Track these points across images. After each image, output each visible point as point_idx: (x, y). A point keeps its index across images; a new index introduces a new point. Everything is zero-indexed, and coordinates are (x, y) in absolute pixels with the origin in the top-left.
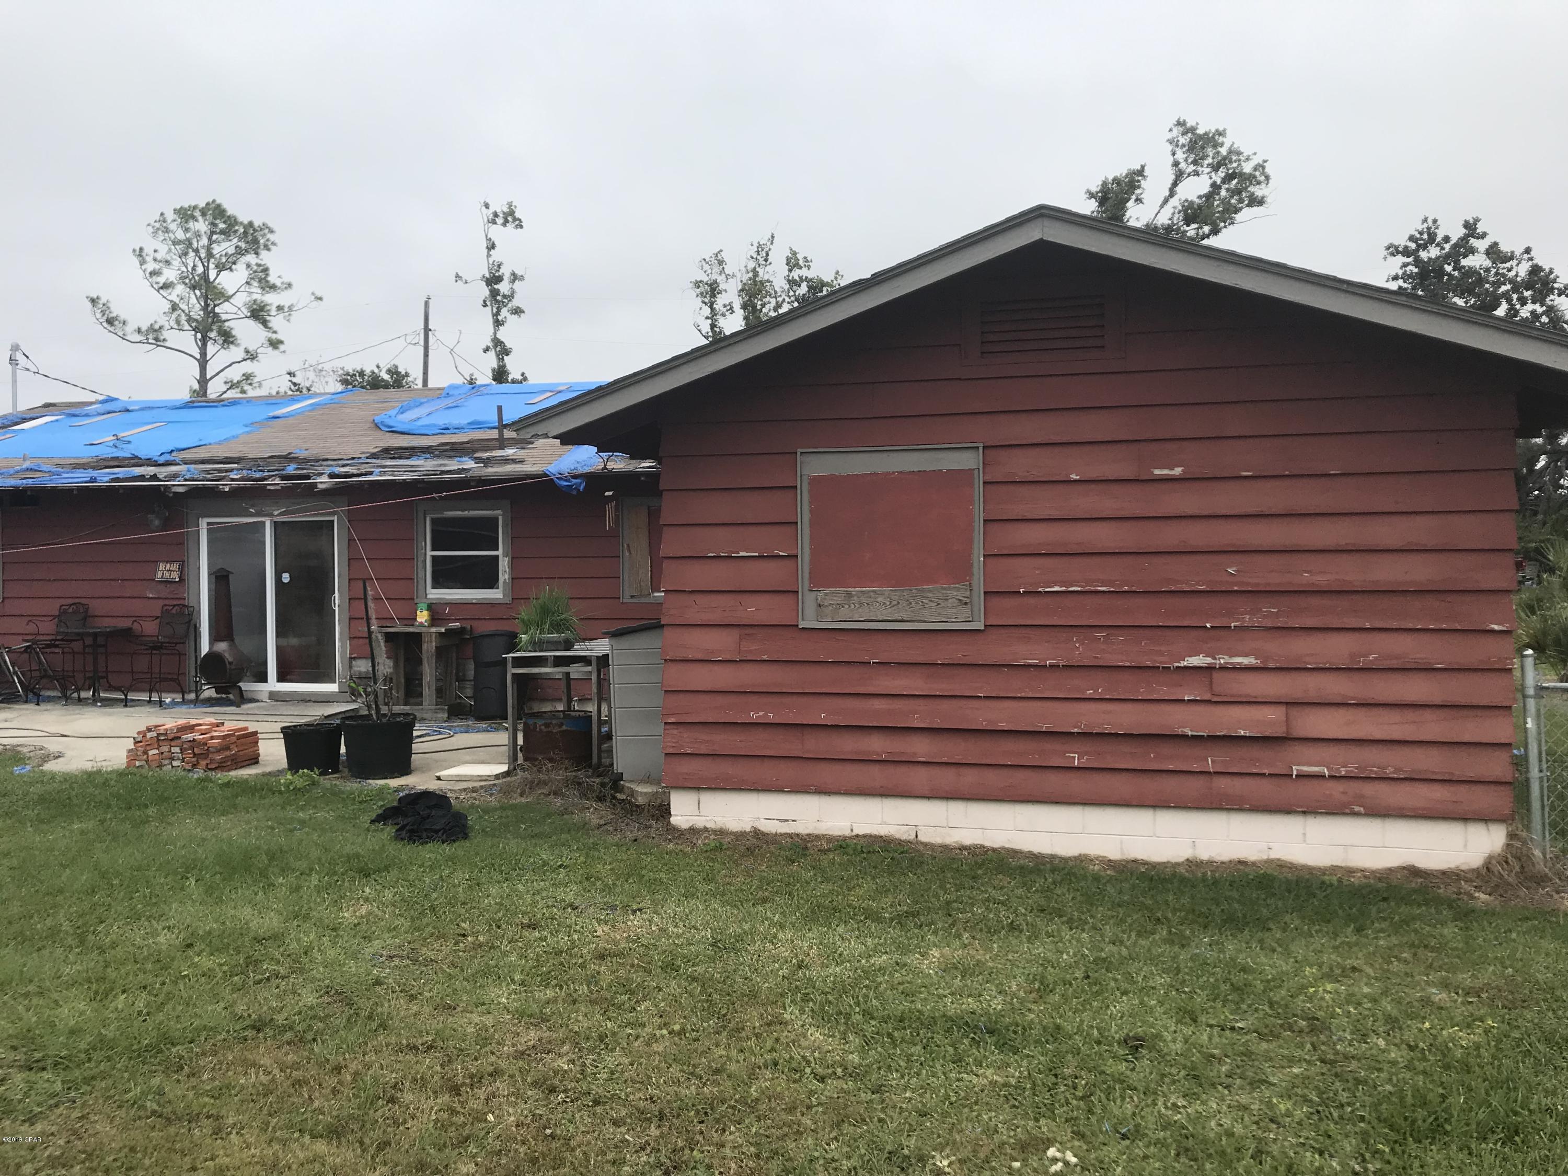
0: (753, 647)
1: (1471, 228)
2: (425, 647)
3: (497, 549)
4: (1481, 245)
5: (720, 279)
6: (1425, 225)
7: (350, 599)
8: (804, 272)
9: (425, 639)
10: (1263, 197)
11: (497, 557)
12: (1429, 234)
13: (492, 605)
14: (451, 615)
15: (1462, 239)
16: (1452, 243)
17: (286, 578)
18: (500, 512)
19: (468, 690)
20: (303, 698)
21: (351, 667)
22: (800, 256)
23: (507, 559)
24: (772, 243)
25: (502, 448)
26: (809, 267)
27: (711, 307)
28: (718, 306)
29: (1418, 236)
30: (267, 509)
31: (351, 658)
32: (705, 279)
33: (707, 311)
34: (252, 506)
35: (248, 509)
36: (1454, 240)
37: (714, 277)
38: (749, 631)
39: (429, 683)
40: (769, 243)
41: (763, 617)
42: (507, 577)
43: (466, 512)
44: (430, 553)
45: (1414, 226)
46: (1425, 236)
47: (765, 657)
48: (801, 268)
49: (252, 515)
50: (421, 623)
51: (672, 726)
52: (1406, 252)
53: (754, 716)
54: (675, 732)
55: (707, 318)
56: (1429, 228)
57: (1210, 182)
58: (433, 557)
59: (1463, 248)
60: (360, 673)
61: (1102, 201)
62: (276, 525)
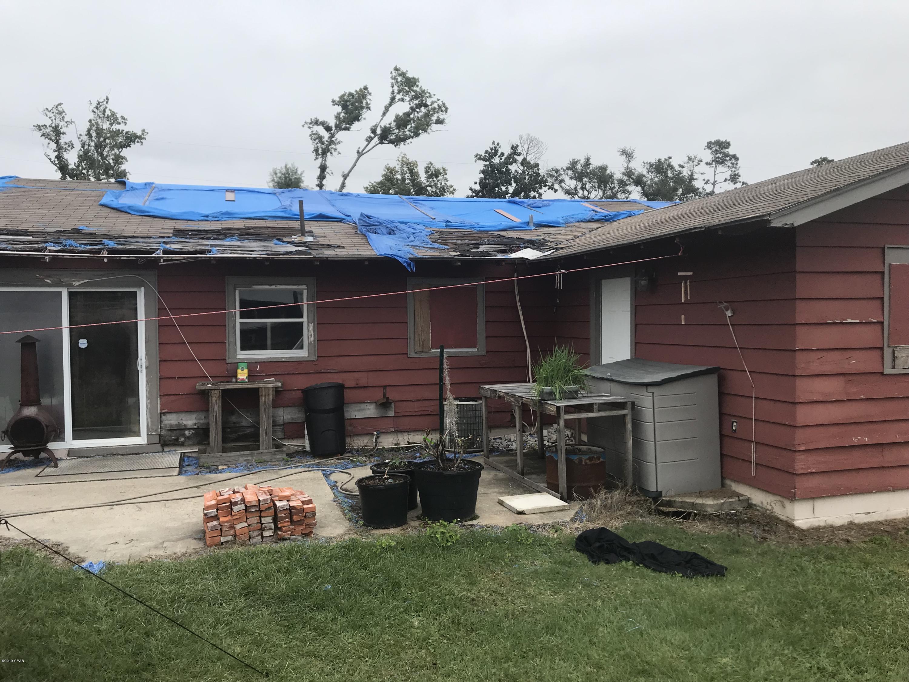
0: (854, 390)
1: (514, 148)
2: (262, 400)
3: (301, 316)
4: (520, 159)
5: (62, 124)
6: (494, 146)
7: (160, 361)
8: (121, 127)
9: (262, 393)
10: (444, 120)
11: (301, 324)
12: (495, 150)
13: (299, 362)
14: (263, 372)
15: (510, 155)
16: (505, 156)
17: (83, 343)
18: (304, 287)
19: (280, 433)
20: (109, 452)
21: (161, 422)
22: (118, 116)
23: (311, 325)
24: (107, 103)
25: (303, 235)
26: (125, 123)
27: (57, 143)
28: (62, 141)
29: (490, 151)
30: (65, 280)
31: (161, 413)
32: (48, 122)
33: (53, 146)
34: (48, 277)
35: (43, 279)
36: (506, 154)
37: (57, 122)
38: (850, 378)
39: (266, 430)
40: (105, 103)
41: (862, 368)
42: (312, 339)
43: (273, 287)
44: (239, 320)
45: (488, 146)
46: (493, 151)
47: (862, 397)
48: (119, 124)
49: (48, 285)
50: (243, 379)
51: (802, 453)
52: (485, 160)
53: (856, 440)
54: (803, 457)
55: (55, 151)
56: (495, 147)
57: (409, 106)
58: (241, 323)
59: (511, 159)
60: (171, 425)
61: (345, 107)
62: (71, 295)
